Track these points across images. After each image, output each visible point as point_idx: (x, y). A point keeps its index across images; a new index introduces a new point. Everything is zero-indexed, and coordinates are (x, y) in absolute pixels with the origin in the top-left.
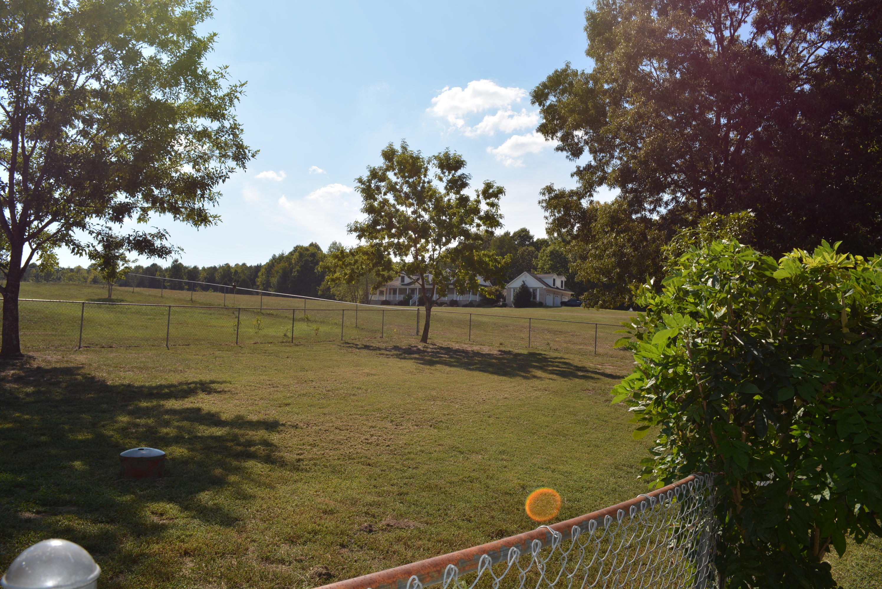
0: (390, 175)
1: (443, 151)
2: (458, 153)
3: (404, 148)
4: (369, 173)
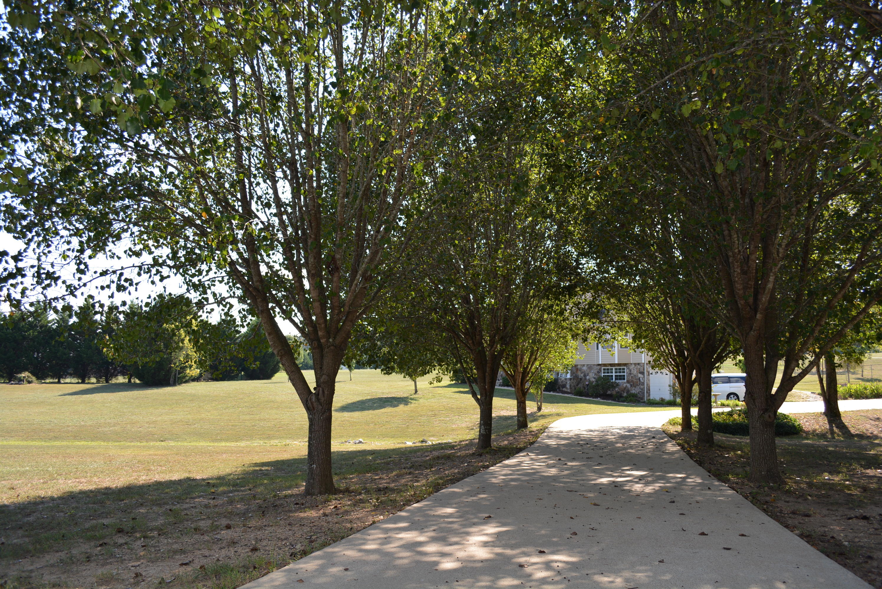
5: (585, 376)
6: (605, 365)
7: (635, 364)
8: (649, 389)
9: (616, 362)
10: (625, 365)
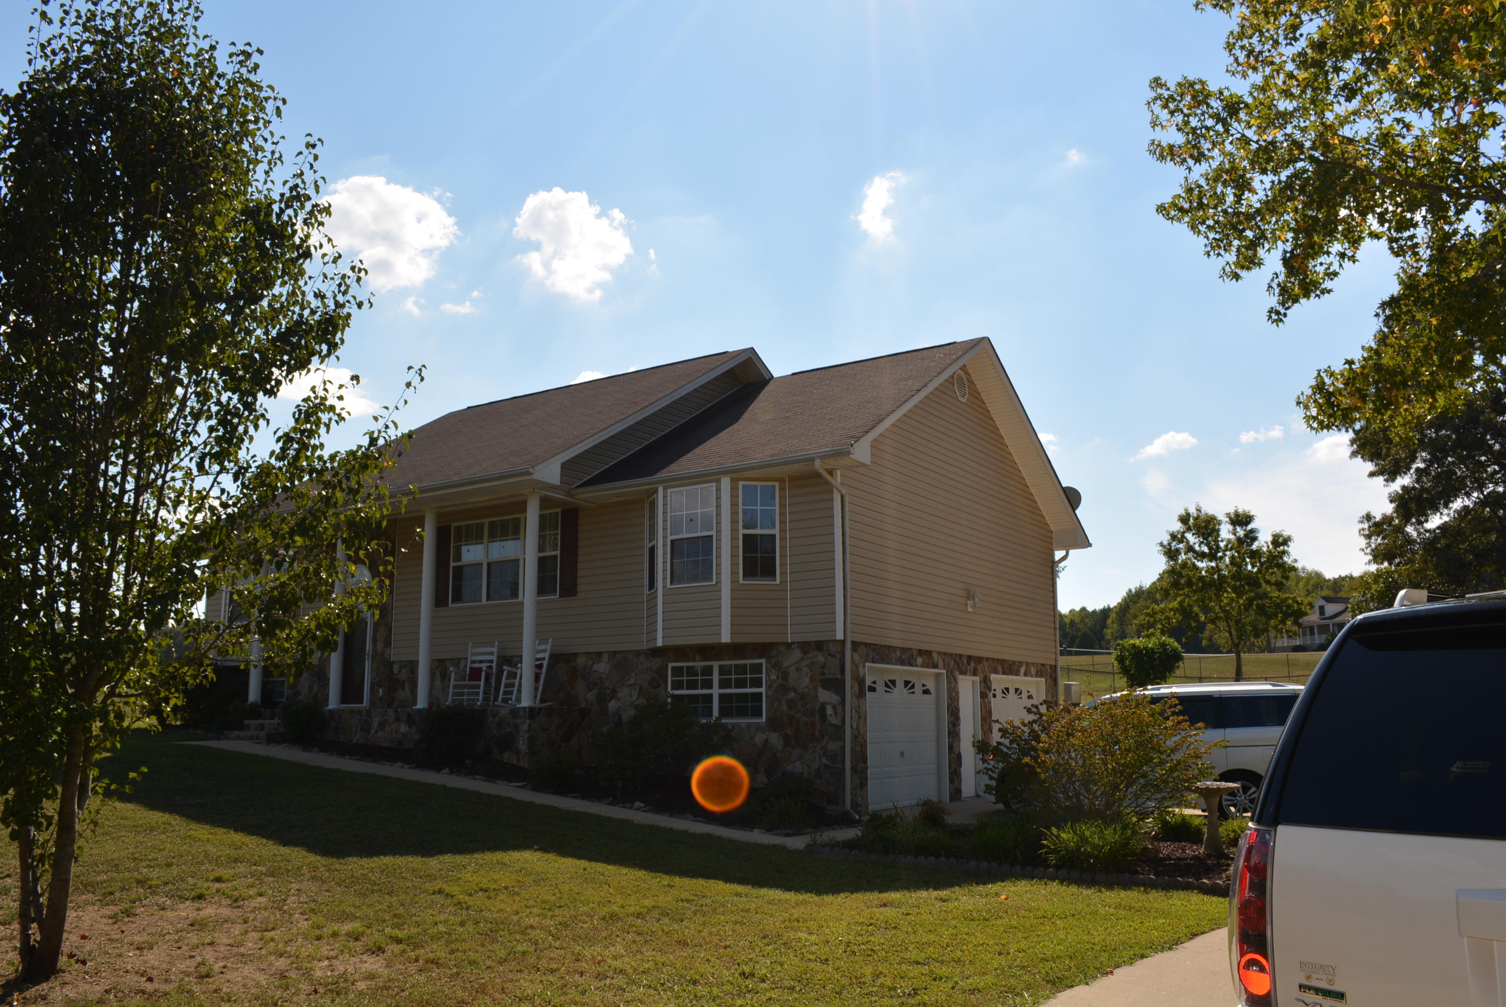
0: (1189, 536)
1: (1232, 510)
2: (1247, 509)
3: (1199, 510)
4: (1169, 537)
5: (602, 699)
6: (680, 652)
7: (805, 647)
8: (861, 757)
9: (726, 637)
10: (763, 649)
